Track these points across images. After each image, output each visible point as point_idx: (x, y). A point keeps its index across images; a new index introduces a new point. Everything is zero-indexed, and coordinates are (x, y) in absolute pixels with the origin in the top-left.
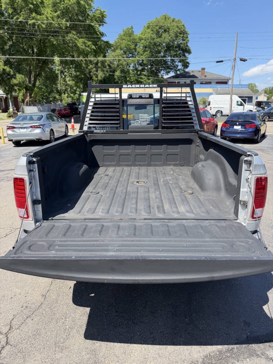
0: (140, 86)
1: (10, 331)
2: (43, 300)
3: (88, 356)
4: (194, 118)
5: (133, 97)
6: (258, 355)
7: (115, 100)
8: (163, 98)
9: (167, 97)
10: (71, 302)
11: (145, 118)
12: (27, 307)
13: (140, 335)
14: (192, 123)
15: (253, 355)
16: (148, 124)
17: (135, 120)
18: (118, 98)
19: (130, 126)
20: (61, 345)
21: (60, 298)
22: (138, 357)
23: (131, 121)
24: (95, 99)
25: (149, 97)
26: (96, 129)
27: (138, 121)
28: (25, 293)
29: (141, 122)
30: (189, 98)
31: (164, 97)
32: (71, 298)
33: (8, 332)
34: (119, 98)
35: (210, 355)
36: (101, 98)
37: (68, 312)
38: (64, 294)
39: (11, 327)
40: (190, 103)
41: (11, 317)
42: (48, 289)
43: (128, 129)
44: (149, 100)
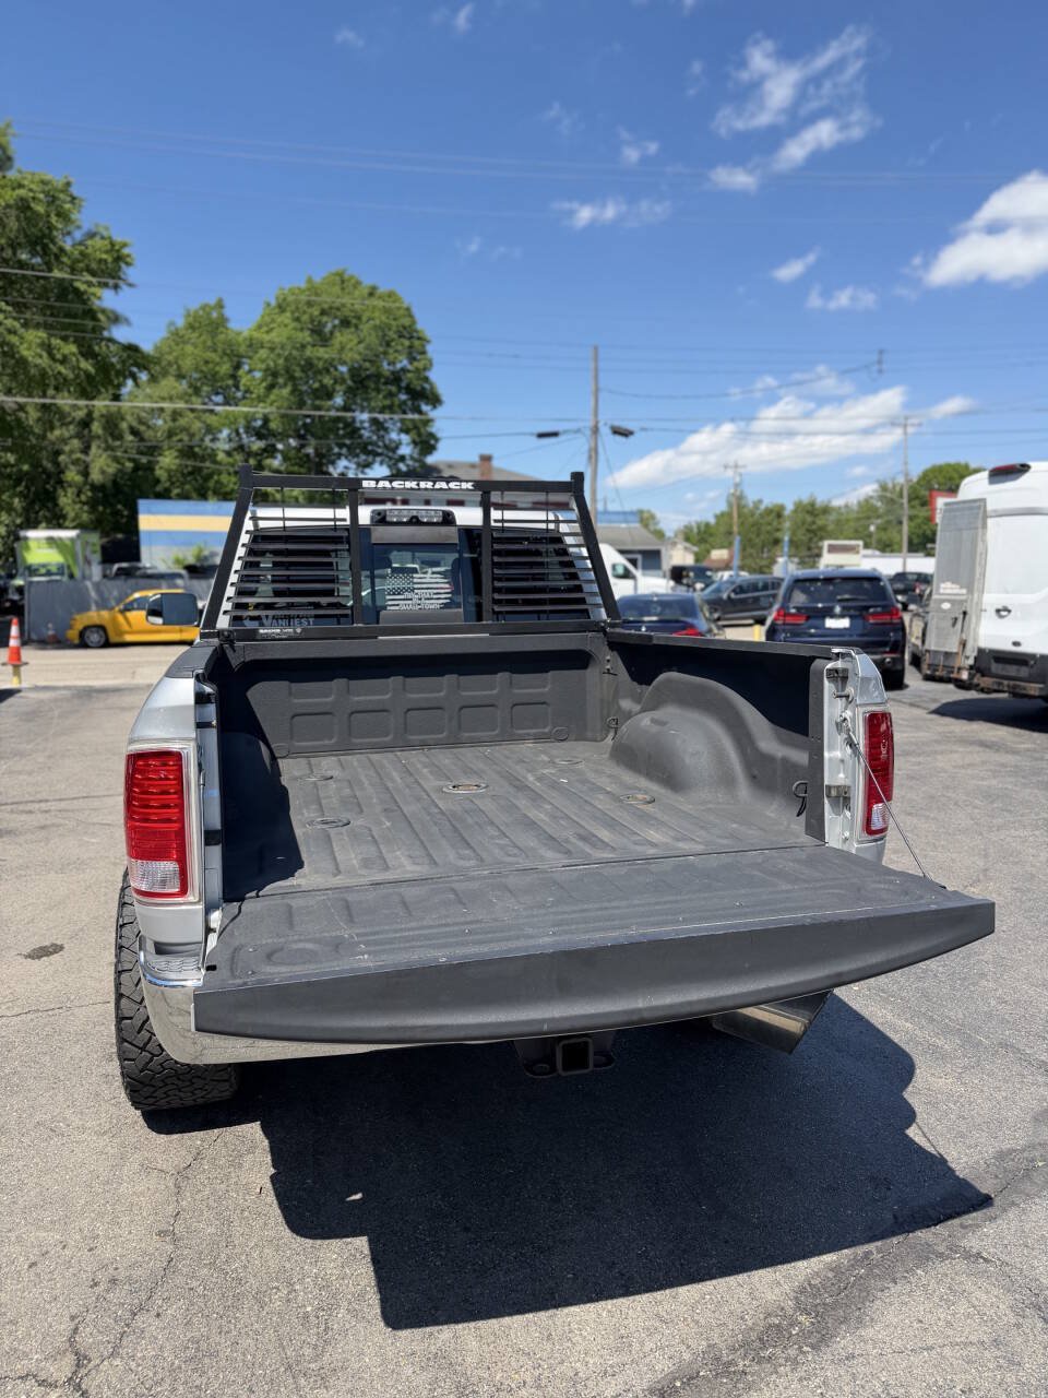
0: (418, 485)
1: (83, 1371)
2: (170, 1248)
3: (429, 1375)
4: (586, 588)
5: (388, 519)
6: (940, 1255)
7: (335, 528)
8: (493, 524)
9: (503, 521)
10: (287, 1233)
11: (435, 586)
12: (113, 1281)
13: (576, 1277)
14: (582, 601)
15: (928, 1259)
16: (446, 606)
17: (399, 594)
18: (344, 520)
19: (383, 613)
20: (313, 1366)
21: (238, 1229)
22: (599, 1339)
23: (388, 597)
24: (256, 525)
25: (441, 519)
26: (262, 625)
27: (409, 595)
28: (84, 1238)
29: (420, 599)
30: (565, 525)
31: (496, 521)
32: (281, 1219)
33: (75, 1373)
34: (348, 523)
35: (810, 1285)
36: (284, 519)
37: (288, 1265)
38: (246, 1213)
39: (81, 1359)
40: (569, 540)
41: (65, 1326)
42: (171, 1209)
43: (378, 623)
44: (444, 530)
